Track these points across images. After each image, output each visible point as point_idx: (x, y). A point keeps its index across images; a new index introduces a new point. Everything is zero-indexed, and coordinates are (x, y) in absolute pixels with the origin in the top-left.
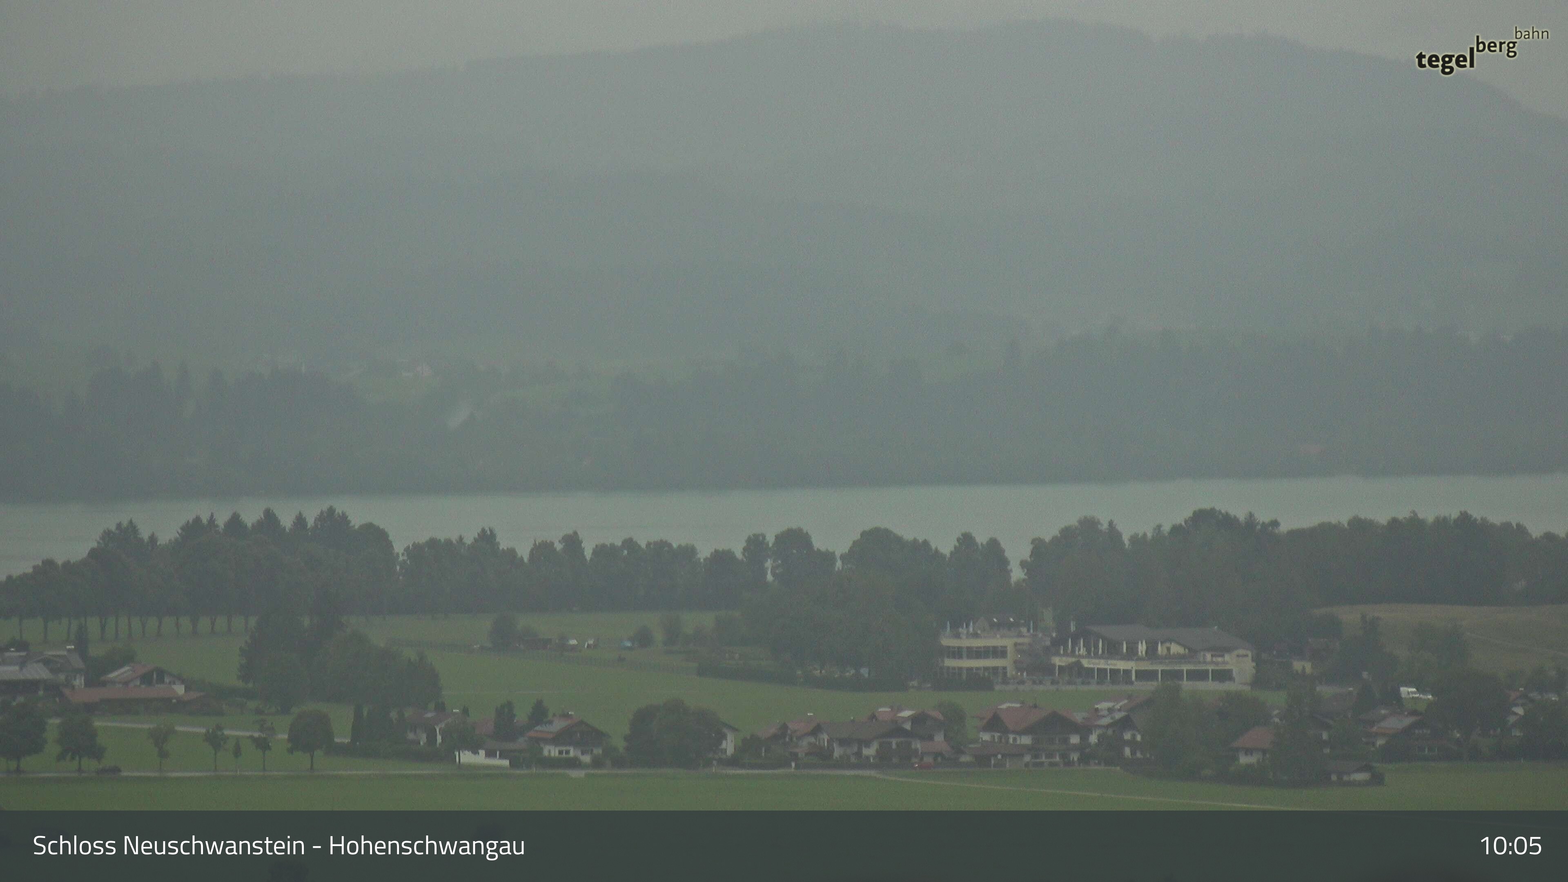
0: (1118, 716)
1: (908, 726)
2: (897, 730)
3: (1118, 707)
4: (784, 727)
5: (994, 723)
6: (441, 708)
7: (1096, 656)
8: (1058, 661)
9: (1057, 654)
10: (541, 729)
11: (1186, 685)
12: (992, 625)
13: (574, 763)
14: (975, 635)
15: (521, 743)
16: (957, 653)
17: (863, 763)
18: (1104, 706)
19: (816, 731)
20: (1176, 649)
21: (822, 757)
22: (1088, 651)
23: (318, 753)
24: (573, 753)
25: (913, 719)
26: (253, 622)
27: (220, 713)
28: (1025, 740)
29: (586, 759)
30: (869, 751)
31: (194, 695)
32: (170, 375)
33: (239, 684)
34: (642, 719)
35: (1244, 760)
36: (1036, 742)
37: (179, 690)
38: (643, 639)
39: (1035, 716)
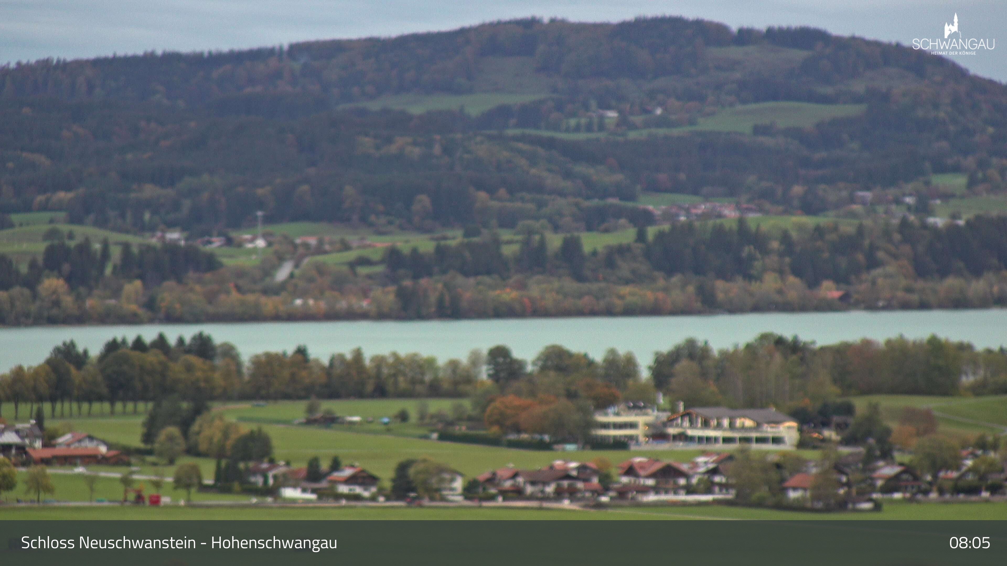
0: (711, 466)
1: (574, 473)
2: (568, 477)
3: (712, 460)
4: (494, 474)
5: (630, 471)
6: (272, 462)
7: (696, 428)
8: (672, 431)
9: (672, 426)
10: (337, 475)
11: (755, 446)
12: (629, 408)
13: (357, 498)
14: (617, 414)
15: (324, 484)
16: (606, 426)
17: (546, 498)
18: (701, 460)
19: (515, 475)
20: (749, 423)
21: (518, 493)
22: (691, 425)
23: (193, 490)
24: (358, 490)
25: (578, 469)
26: (150, 405)
27: (129, 464)
28: (650, 482)
29: (366, 494)
30: (550, 489)
31: (113, 453)
32: (97, 246)
33: (142, 446)
34: (403, 468)
35: (793, 495)
36: (658, 483)
37: (103, 449)
38: (403, 417)
39: (657, 467)
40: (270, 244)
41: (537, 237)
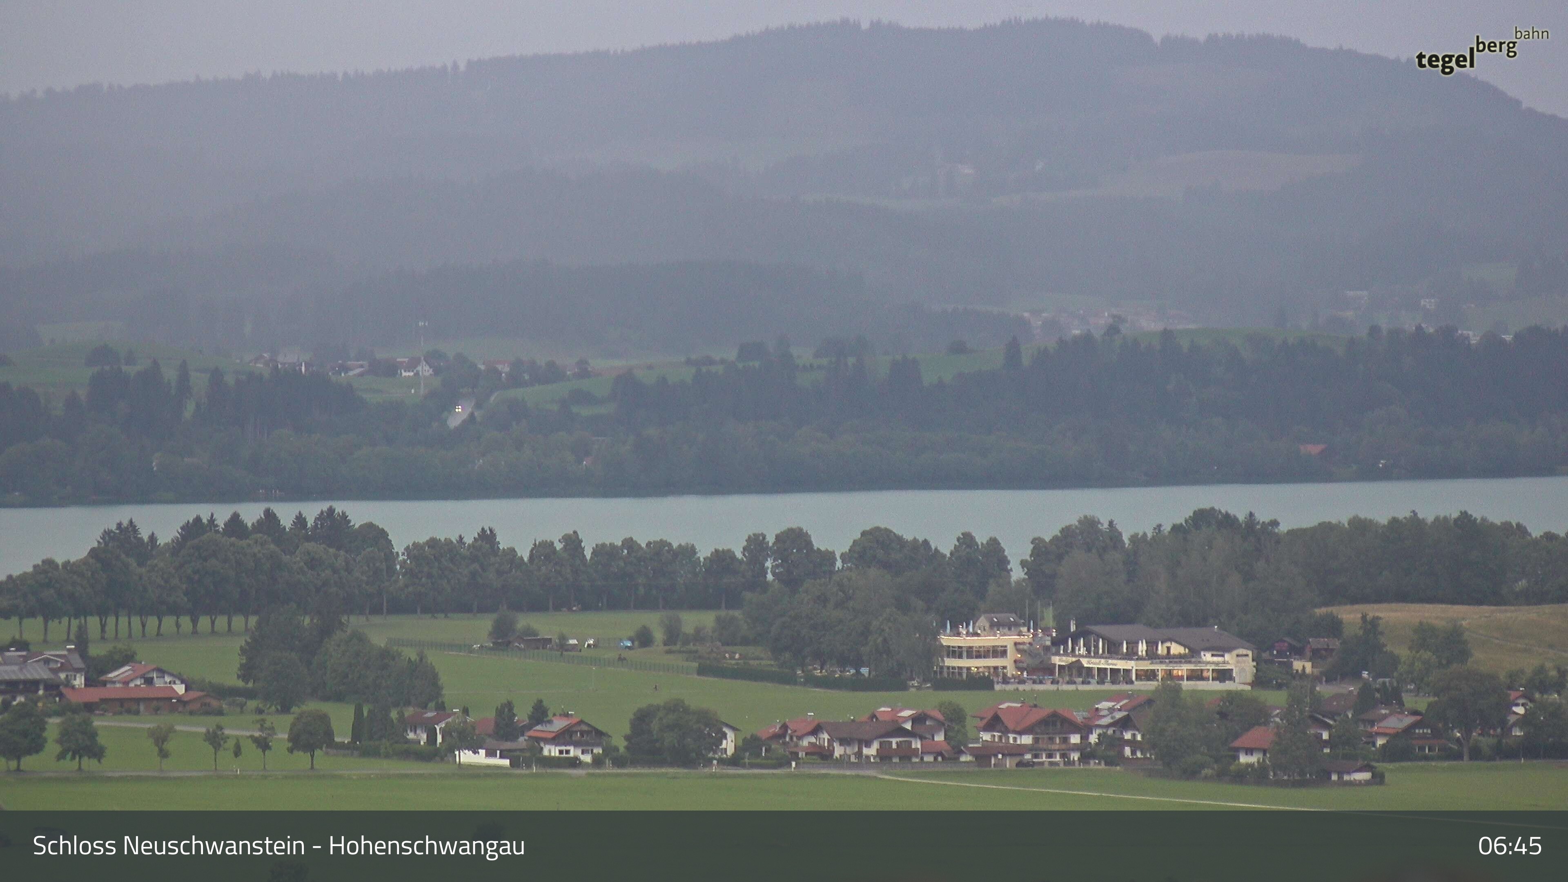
0: (1118, 715)
1: (908, 726)
2: (897, 730)
3: (1118, 706)
4: (785, 727)
5: (993, 723)
6: (441, 707)
7: (1096, 655)
8: (1058, 661)
9: (1057, 653)
10: (541, 729)
11: (1186, 685)
12: (992, 624)
13: (574, 763)
14: (975, 635)
15: (521, 742)
16: (957, 652)
17: (863, 763)
18: (1104, 705)
19: (816, 730)
20: (1176, 648)
21: (822, 756)
22: (1089, 650)
23: (319, 752)
24: (573, 752)
25: (915, 720)
26: (253, 620)
27: (220, 713)
28: (1026, 740)
29: (586, 758)
30: (871, 751)
31: (193, 694)
32: (170, 375)
33: (240, 684)
34: (642, 719)
35: (1245, 760)
36: (1036, 740)
37: (180, 689)
38: (644, 638)
39: (1036, 716)
40: (437, 371)
41: (851, 360)
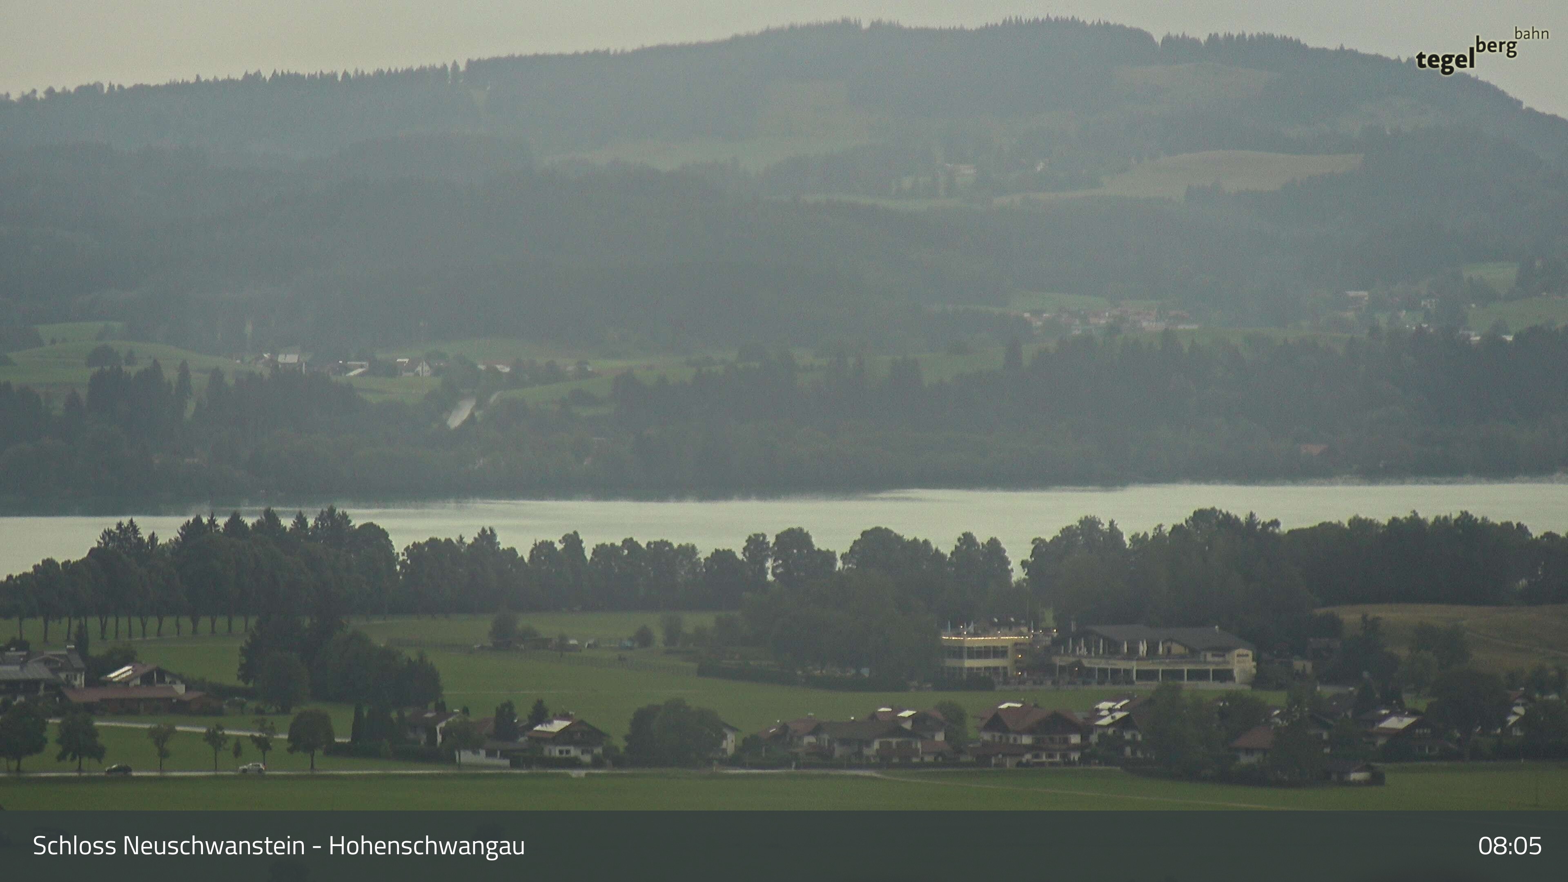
0: (1119, 715)
1: (908, 726)
2: (897, 730)
3: (1118, 707)
4: (785, 726)
5: (995, 723)
6: (441, 708)
7: (1097, 655)
8: (1059, 661)
9: (1058, 653)
10: (541, 729)
11: (1187, 684)
12: (993, 624)
13: (574, 763)
14: (976, 634)
15: (518, 744)
16: (958, 652)
17: (864, 763)
18: (1105, 706)
19: (817, 730)
20: (1176, 648)
21: (823, 756)
22: (1089, 651)
23: (318, 753)
24: (574, 752)
25: (915, 720)
26: (253, 621)
27: (220, 712)
28: (1026, 740)
29: (587, 758)
30: (871, 751)
31: (195, 695)
32: (170, 375)
33: (240, 684)
34: (641, 719)
35: (1245, 760)
36: (1036, 740)
37: (180, 690)
38: (644, 638)
39: (1038, 716)
40: (437, 372)
41: (852, 361)
